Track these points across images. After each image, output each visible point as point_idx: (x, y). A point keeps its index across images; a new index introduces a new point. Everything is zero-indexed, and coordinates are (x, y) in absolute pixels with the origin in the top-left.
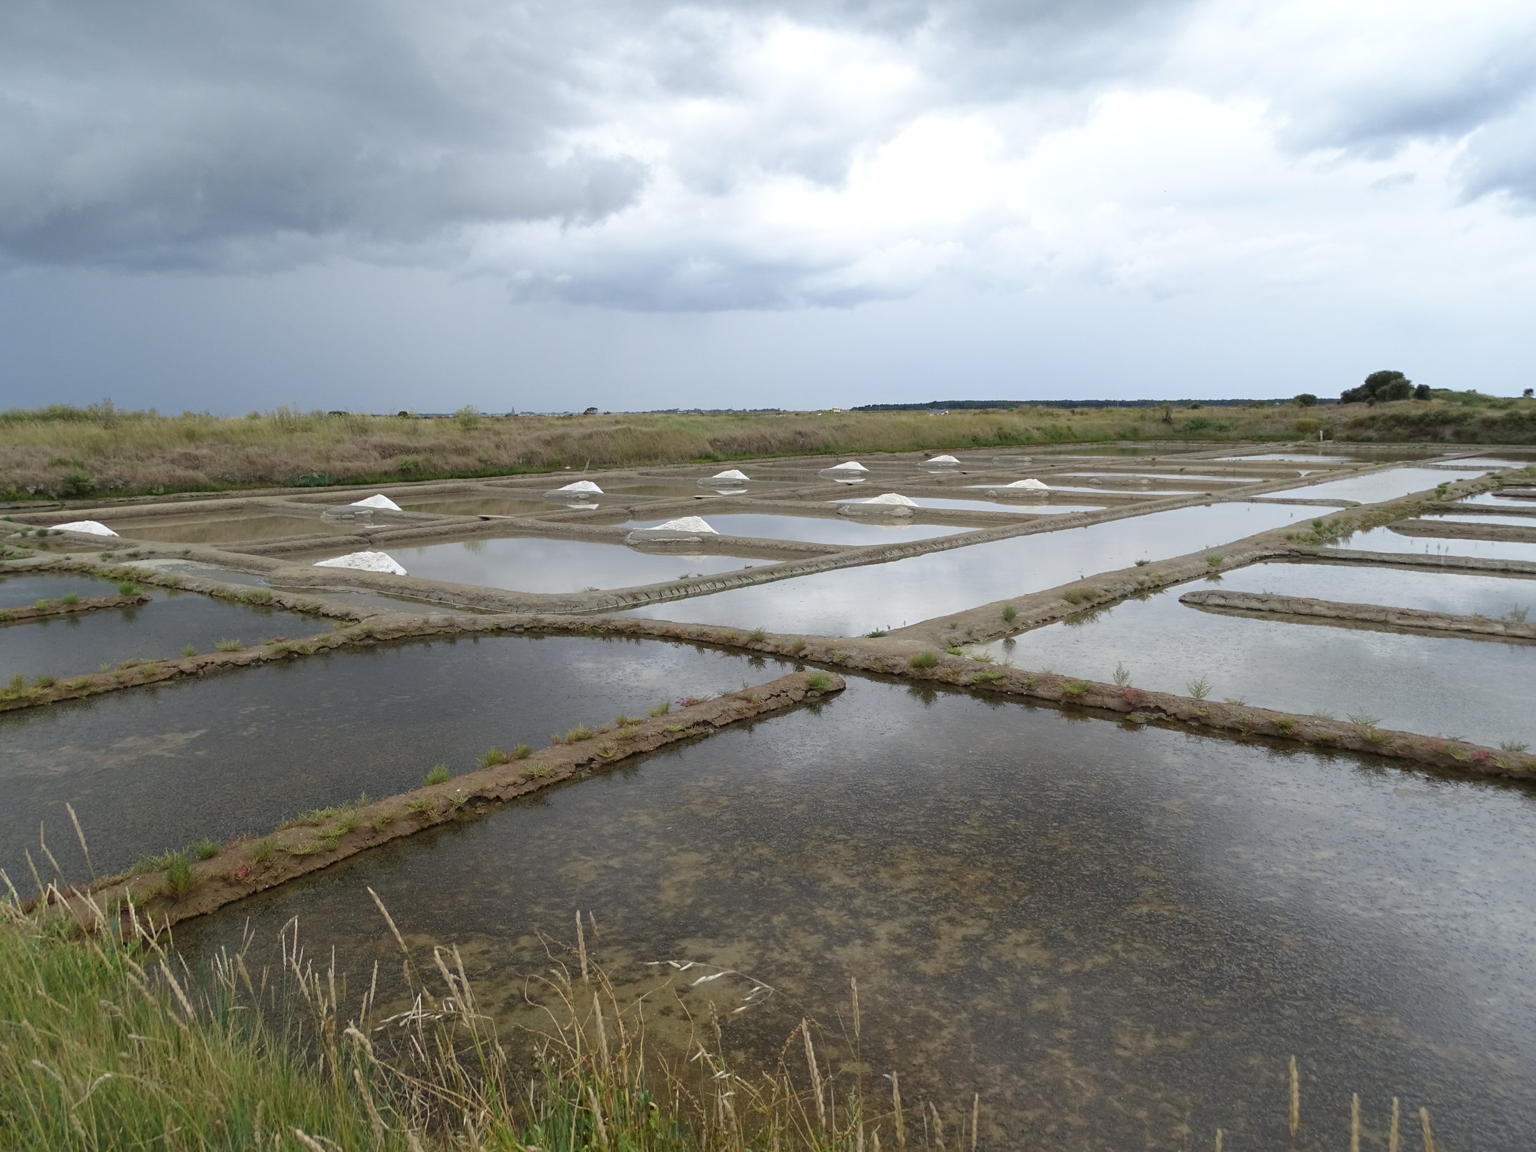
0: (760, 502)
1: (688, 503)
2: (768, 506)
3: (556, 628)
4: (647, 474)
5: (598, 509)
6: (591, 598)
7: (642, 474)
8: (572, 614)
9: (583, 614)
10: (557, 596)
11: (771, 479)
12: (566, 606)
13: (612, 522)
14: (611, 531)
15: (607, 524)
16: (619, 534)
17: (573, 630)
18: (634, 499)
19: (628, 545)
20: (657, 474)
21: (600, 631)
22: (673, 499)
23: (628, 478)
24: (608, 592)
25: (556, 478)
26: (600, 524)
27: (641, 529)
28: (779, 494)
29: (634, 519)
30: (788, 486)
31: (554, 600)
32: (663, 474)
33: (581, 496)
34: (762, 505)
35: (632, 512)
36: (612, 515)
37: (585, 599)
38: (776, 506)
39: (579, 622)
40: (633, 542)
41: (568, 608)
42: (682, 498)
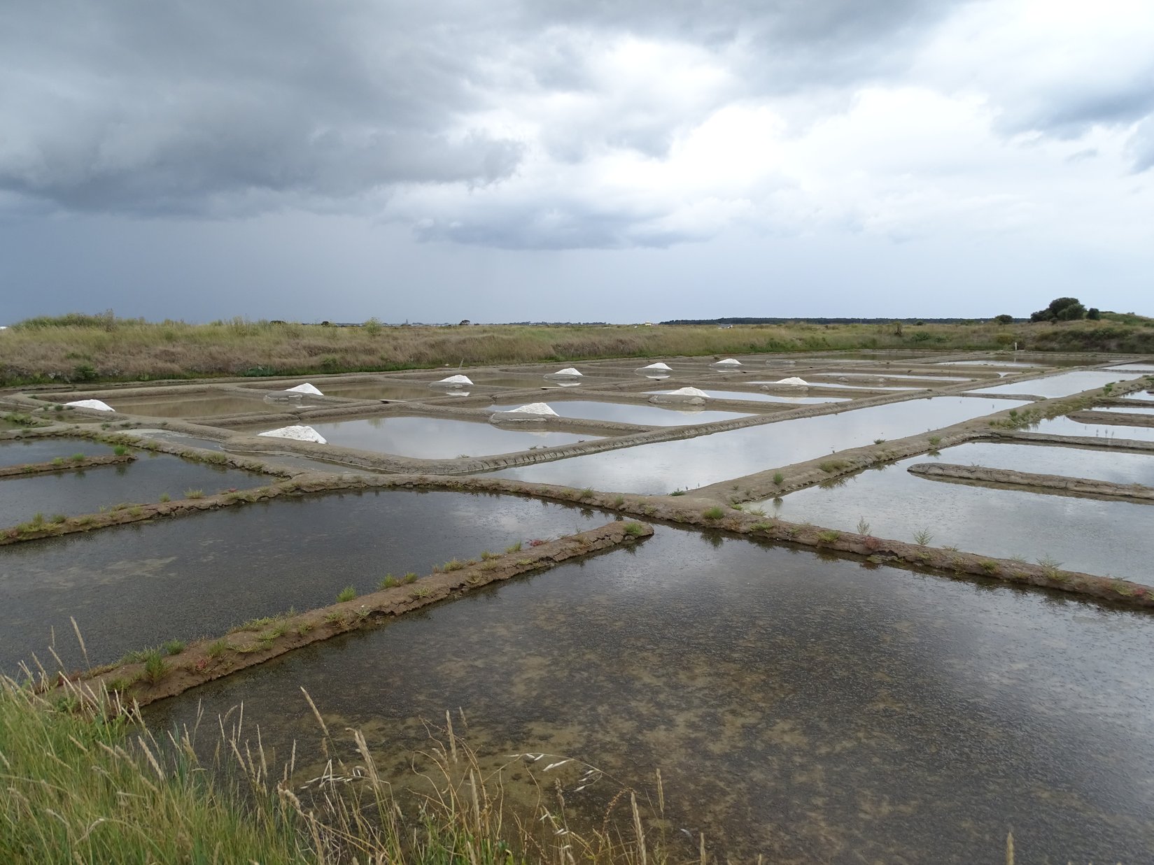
0: (590, 392)
1: (536, 392)
2: (597, 395)
3: (437, 485)
4: (506, 371)
5: (469, 396)
6: (463, 463)
7: (502, 370)
8: (448, 475)
9: (457, 475)
10: (437, 461)
11: (599, 375)
12: (444, 469)
13: (480, 406)
14: (478, 412)
15: (476, 407)
16: (485, 415)
17: (450, 487)
18: (497, 389)
19: (491, 423)
20: (513, 371)
21: (470, 488)
22: (526, 389)
23: (492, 373)
24: (476, 458)
25: (438, 372)
26: (471, 407)
27: (501, 412)
28: (605, 387)
29: (496, 404)
30: (611, 380)
31: (436, 464)
32: (518, 371)
33: (457, 386)
34: (592, 395)
35: (495, 399)
36: (479, 401)
37: (459, 464)
38: (602, 396)
39: (454, 481)
40: (495, 421)
41: (446, 470)
42: (532, 389)
